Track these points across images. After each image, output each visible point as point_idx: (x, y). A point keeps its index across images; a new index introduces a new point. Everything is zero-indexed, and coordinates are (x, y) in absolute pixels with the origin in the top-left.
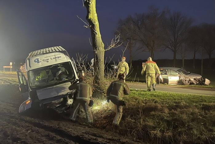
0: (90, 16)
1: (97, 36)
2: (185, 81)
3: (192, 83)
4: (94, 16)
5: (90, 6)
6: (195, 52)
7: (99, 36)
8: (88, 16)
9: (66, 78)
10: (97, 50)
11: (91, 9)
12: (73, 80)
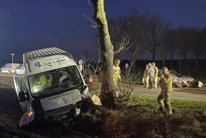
0: (99, 15)
1: (106, 37)
2: (178, 84)
3: (185, 86)
4: (102, 14)
5: (98, 3)
6: (172, 54)
7: (108, 37)
8: (97, 15)
9: (73, 85)
10: (106, 52)
11: (99, 7)
12: (81, 87)
